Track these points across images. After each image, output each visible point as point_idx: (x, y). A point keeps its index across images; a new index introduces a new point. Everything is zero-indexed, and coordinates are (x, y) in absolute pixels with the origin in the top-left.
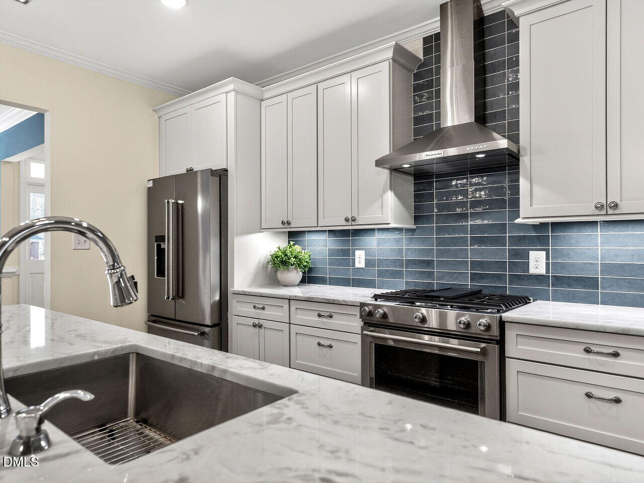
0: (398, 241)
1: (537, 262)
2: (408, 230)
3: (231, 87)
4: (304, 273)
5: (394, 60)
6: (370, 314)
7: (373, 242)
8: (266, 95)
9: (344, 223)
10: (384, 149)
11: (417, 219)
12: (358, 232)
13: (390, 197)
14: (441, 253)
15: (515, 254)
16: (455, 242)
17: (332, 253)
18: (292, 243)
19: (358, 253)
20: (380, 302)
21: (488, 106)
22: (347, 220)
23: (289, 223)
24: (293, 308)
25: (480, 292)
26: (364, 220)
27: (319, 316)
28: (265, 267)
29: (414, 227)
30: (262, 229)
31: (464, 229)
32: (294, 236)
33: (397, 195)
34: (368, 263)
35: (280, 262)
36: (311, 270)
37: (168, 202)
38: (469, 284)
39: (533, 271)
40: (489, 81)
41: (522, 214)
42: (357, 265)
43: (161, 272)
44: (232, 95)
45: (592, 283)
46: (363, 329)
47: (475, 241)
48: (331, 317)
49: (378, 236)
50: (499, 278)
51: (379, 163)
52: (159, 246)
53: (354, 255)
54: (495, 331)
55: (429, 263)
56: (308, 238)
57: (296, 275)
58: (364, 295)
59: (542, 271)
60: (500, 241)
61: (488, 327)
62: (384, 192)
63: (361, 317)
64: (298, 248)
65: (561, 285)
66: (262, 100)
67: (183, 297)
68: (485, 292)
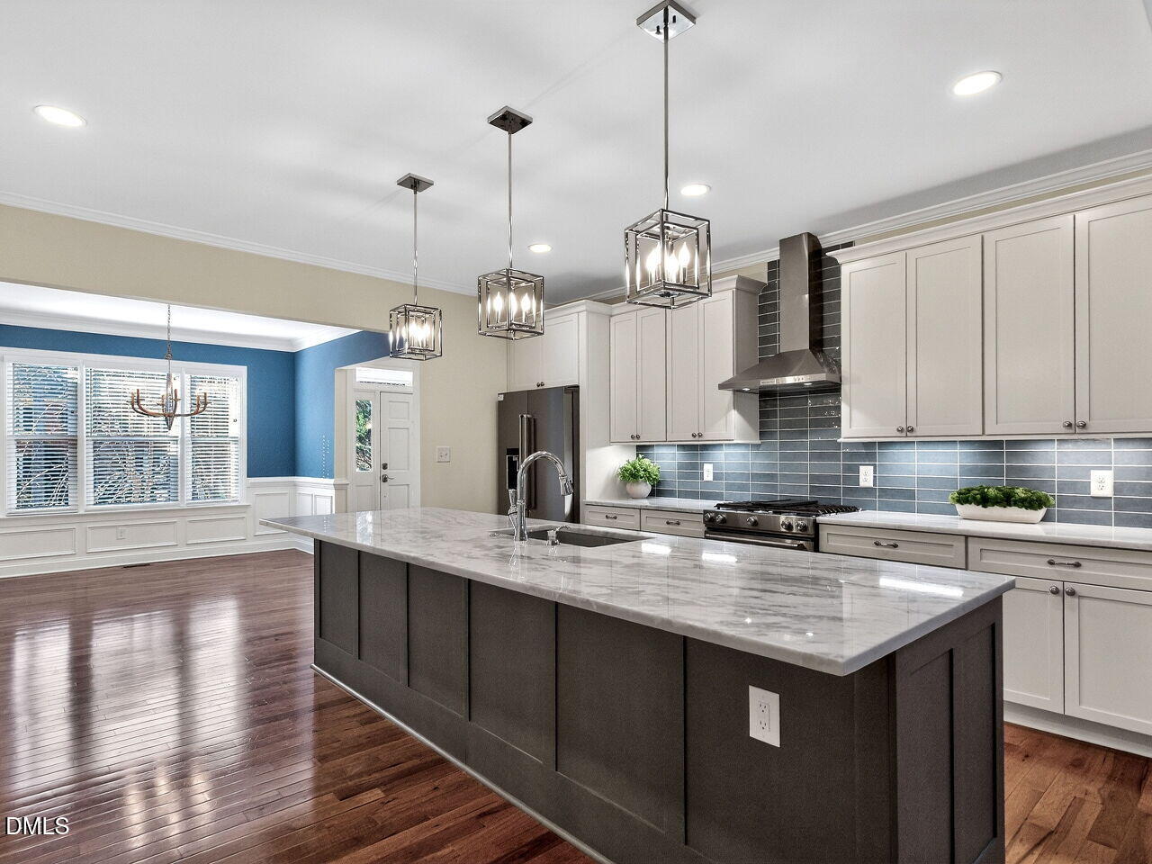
0: (744, 455)
1: (866, 476)
2: (753, 445)
3: (583, 308)
4: (653, 486)
5: (737, 289)
6: (712, 520)
7: (720, 456)
8: (615, 312)
9: (692, 438)
10: (728, 373)
11: (762, 435)
12: (705, 447)
13: (734, 416)
14: (783, 468)
15: (848, 468)
16: (795, 457)
17: (681, 466)
18: (640, 456)
19: (706, 466)
20: (721, 510)
21: (825, 332)
22: (694, 436)
23: (638, 437)
24: (643, 517)
25: (815, 502)
26: (710, 436)
27: (668, 523)
28: (614, 480)
29: (759, 442)
30: (611, 443)
31: (803, 445)
32: (642, 449)
33: (741, 412)
34: (716, 476)
35: (630, 475)
36: (659, 483)
37: (522, 416)
38: (808, 496)
39: (863, 484)
40: (826, 308)
41: (843, 434)
42: (706, 479)
43: (513, 484)
44: (583, 316)
45: (910, 494)
46: (706, 532)
47: (814, 457)
48: (678, 524)
49: (725, 450)
50: (835, 490)
51: (722, 387)
52: (510, 459)
53: (702, 469)
54: (811, 531)
55: (772, 477)
56: (657, 451)
57: (645, 488)
58: (710, 505)
59: (871, 484)
60: (835, 457)
61: (805, 528)
62: (728, 411)
63: (705, 522)
64: (647, 461)
65: (886, 496)
66: (612, 316)
67: (535, 508)
68: (821, 503)
